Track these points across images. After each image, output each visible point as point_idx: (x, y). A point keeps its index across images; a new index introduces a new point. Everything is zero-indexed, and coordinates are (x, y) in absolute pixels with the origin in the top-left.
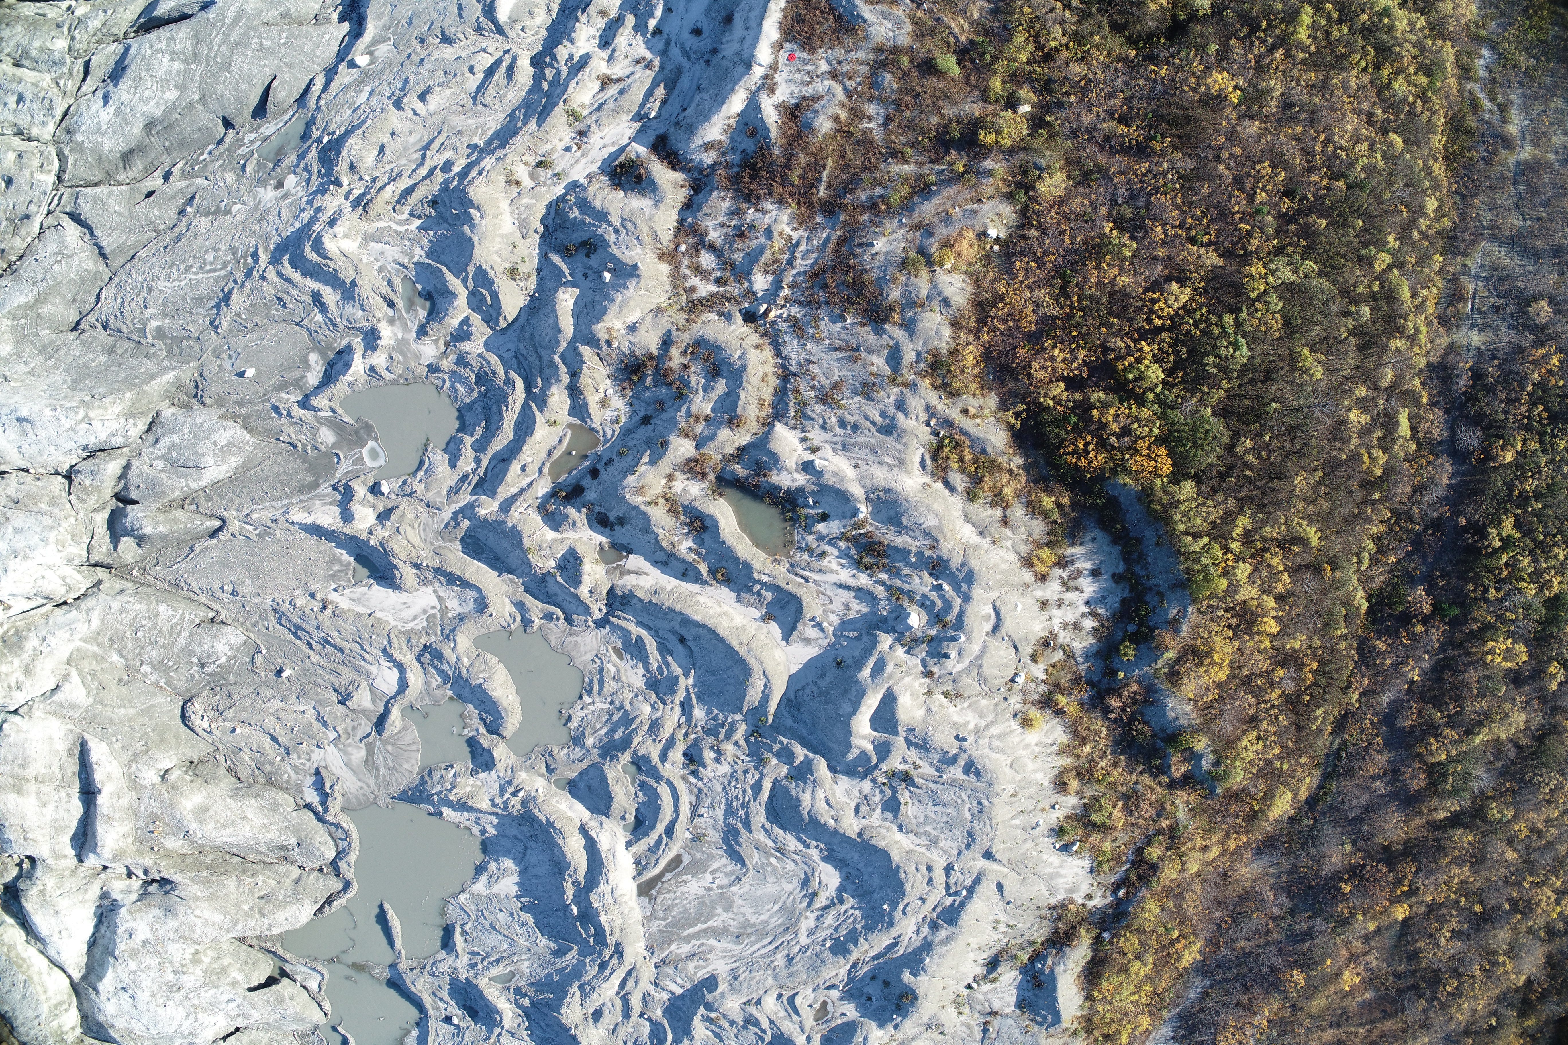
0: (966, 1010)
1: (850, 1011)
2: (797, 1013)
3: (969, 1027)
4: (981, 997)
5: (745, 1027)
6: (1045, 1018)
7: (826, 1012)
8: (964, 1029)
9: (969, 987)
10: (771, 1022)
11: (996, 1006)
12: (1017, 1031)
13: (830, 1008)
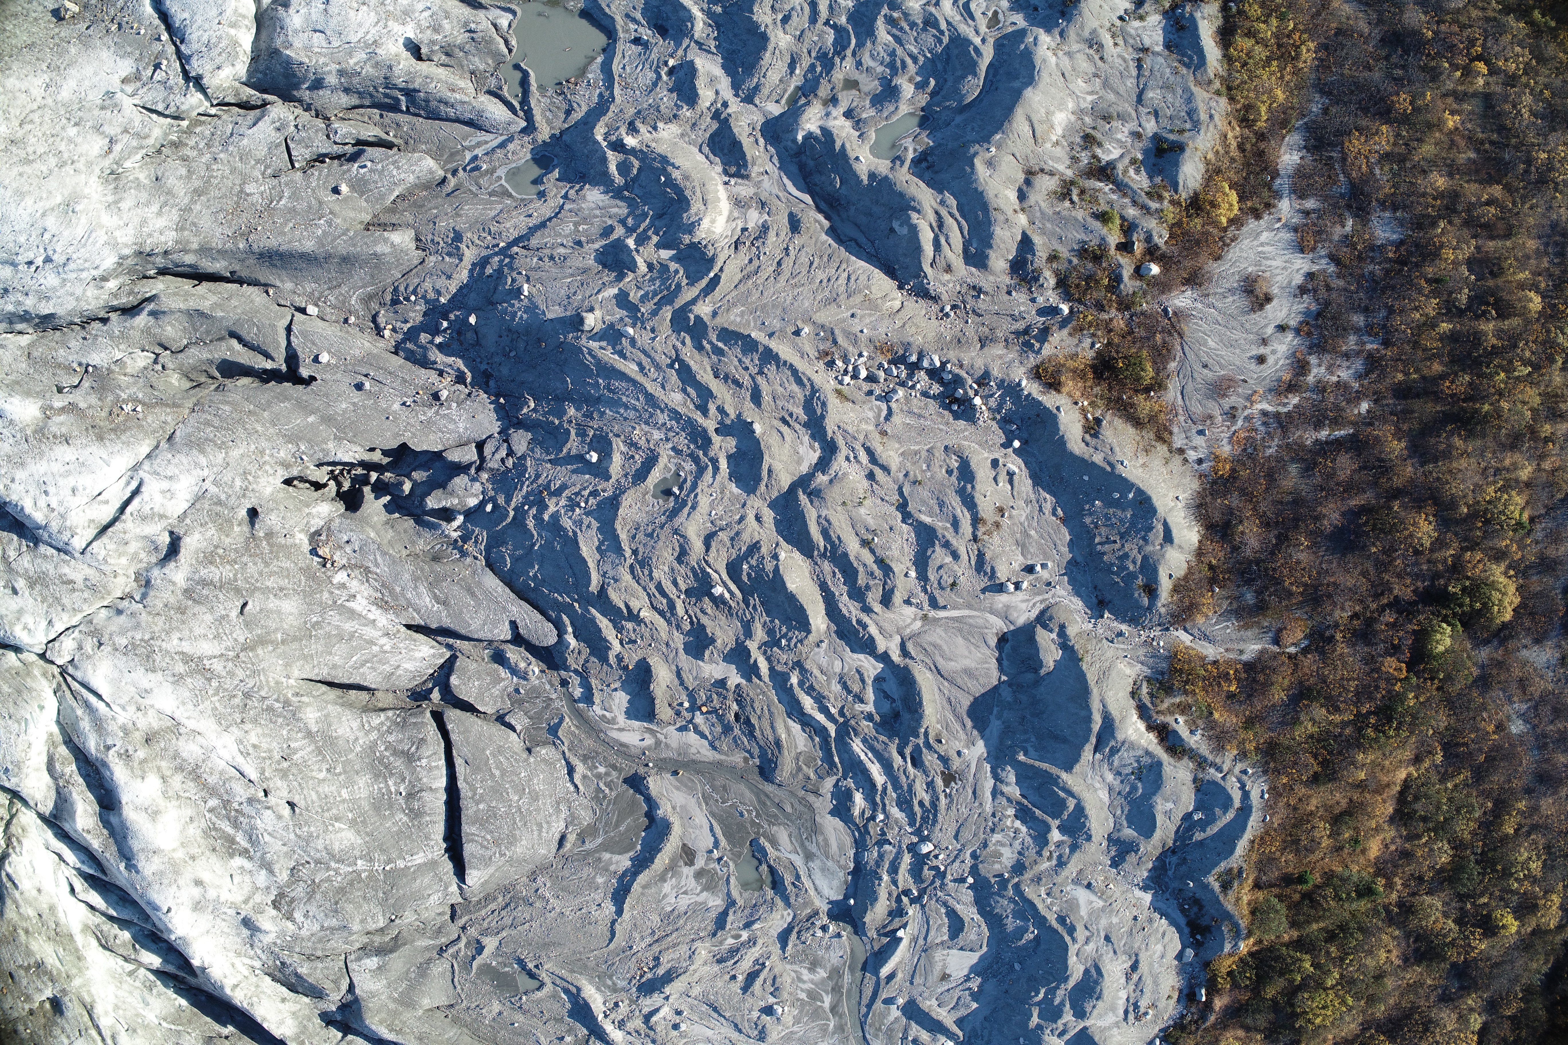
0: (1121, 43)
1: (1019, 20)
2: (972, 18)
3: (1125, 60)
4: (1133, 32)
5: (924, 30)
6: (1191, 58)
7: (998, 22)
8: (1120, 61)
9: (1121, 18)
10: (949, 23)
11: (1147, 42)
12: (1168, 70)
13: (1001, 16)
